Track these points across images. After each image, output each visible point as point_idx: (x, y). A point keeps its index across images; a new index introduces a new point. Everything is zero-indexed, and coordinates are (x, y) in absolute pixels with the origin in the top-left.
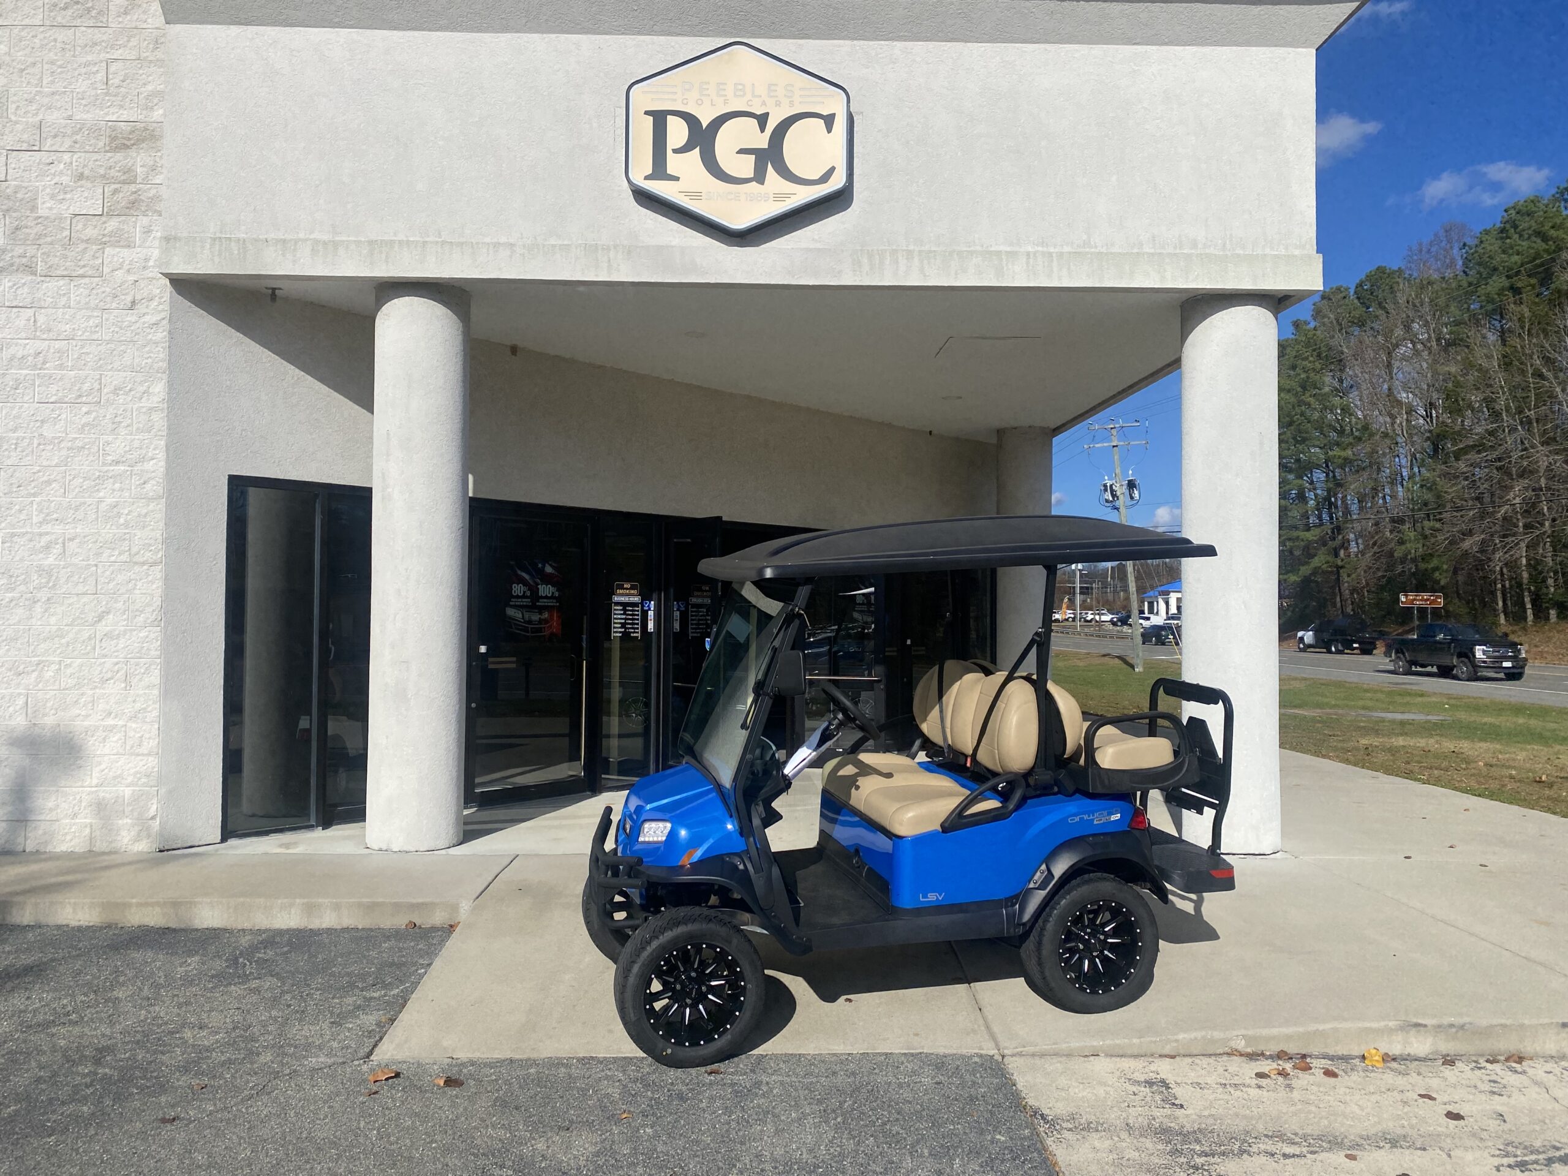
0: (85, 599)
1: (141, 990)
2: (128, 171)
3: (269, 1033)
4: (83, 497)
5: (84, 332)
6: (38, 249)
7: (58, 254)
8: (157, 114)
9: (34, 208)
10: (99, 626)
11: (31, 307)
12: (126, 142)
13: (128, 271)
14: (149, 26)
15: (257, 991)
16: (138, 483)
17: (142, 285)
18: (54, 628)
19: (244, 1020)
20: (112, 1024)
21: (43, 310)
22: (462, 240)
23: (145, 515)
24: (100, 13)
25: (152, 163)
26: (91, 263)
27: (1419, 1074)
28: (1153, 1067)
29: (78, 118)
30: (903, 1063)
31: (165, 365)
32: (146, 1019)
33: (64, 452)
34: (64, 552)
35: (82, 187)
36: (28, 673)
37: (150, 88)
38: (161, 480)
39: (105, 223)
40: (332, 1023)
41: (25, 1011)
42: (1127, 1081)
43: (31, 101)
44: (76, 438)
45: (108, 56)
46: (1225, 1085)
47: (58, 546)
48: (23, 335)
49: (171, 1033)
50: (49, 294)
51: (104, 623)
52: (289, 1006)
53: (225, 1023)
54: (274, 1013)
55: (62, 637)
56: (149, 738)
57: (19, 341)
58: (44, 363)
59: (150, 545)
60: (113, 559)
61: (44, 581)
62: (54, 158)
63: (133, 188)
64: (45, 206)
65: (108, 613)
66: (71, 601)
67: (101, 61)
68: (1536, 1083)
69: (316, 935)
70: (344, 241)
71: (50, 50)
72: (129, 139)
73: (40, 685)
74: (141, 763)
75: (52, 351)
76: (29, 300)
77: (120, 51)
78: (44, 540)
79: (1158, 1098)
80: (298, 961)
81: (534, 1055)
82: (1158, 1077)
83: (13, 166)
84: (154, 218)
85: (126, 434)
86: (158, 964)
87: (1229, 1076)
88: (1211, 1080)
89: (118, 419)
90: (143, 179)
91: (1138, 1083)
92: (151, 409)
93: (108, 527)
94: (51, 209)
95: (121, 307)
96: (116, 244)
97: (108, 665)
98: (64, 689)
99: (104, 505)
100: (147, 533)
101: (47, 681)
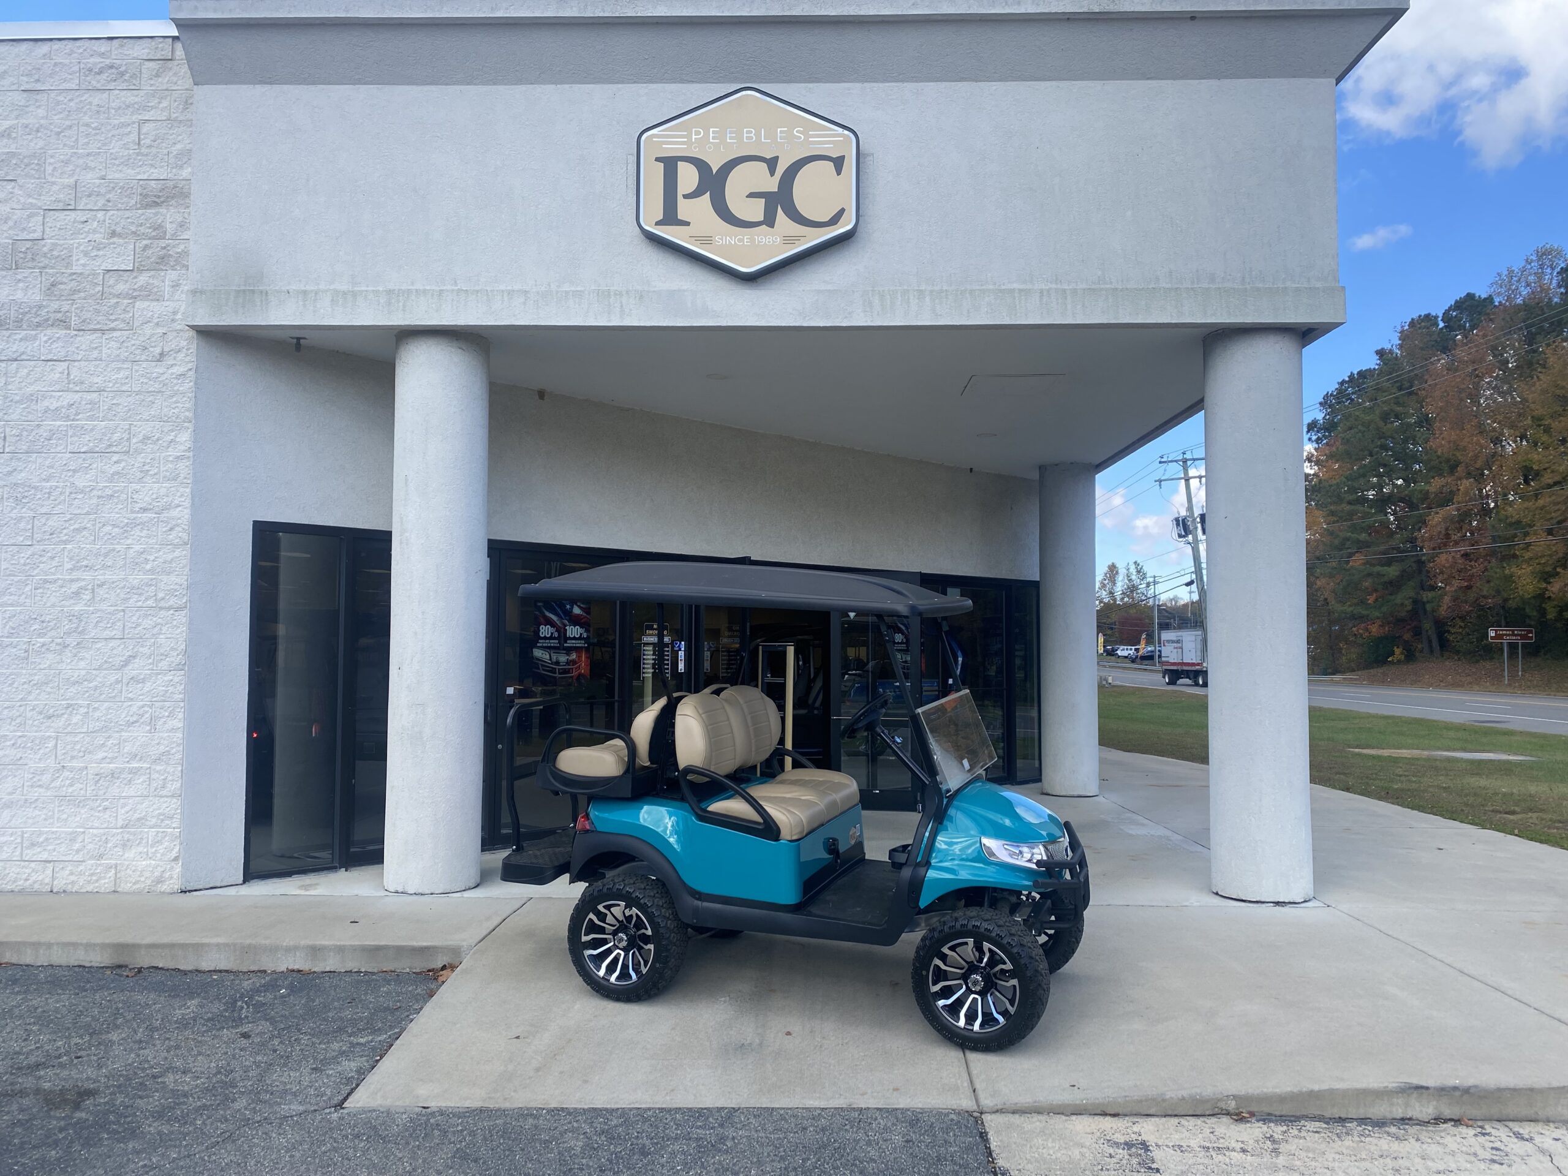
0: (112, 644)
1: (135, 1032)
2: (158, 227)
3: (248, 1078)
4: (112, 544)
5: (114, 384)
6: (72, 304)
7: (91, 309)
8: (186, 173)
9: (69, 265)
10: (126, 670)
11: (65, 361)
12: (157, 200)
13: (157, 324)
14: (179, 88)
15: (246, 1036)
16: (164, 529)
17: (171, 338)
18: (83, 672)
19: (228, 1064)
20: (100, 1067)
21: (76, 364)
22: (477, 288)
23: (170, 562)
24: (134, 76)
25: (181, 219)
26: (121, 317)
27: (1418, 1140)
28: (1136, 1128)
29: (110, 177)
30: (876, 1119)
31: (189, 414)
32: (133, 1063)
33: (95, 501)
34: (93, 597)
35: (114, 243)
36: (58, 716)
37: (179, 146)
38: (186, 527)
39: (136, 277)
40: (313, 1069)
41: (18, 1053)
42: (1105, 1142)
43: (67, 162)
44: (106, 487)
45: (140, 117)
46: (1208, 1148)
47: (87, 592)
48: (57, 387)
49: (154, 1077)
50: (83, 347)
51: (130, 668)
52: (275, 1051)
53: (209, 1067)
54: (259, 1058)
55: (90, 681)
56: (173, 780)
57: (54, 394)
58: (77, 414)
59: (176, 590)
60: (140, 604)
61: (75, 625)
62: (88, 216)
63: (163, 243)
64: (79, 263)
65: (134, 657)
66: (98, 646)
67: (134, 123)
68: (1542, 1151)
69: (319, 978)
70: (363, 291)
71: (85, 113)
72: (159, 197)
73: (69, 729)
74: (165, 805)
75: (84, 403)
76: (63, 353)
77: (152, 112)
78: (75, 587)
79: (1135, 1161)
80: (295, 1005)
81: (507, 1105)
82: (1140, 1138)
83: (49, 225)
84: (183, 272)
85: (154, 483)
86: (158, 1006)
87: (1215, 1138)
88: (1194, 1143)
89: (147, 467)
90: (173, 235)
91: (1117, 1144)
92: (178, 457)
93: (136, 572)
94: (84, 265)
95: (150, 359)
96: (146, 298)
97: (134, 709)
98: (91, 732)
99: (131, 551)
100: (173, 578)
101: (76, 724)
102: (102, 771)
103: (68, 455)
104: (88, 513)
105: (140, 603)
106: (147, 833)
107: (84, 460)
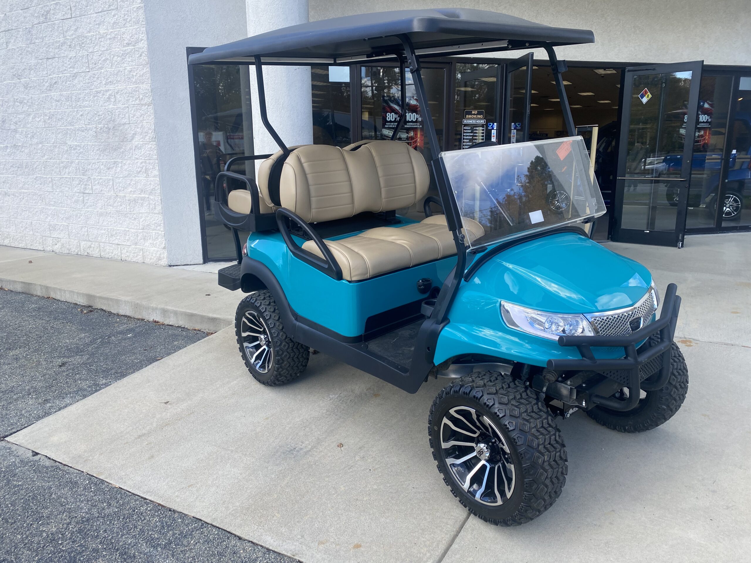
4: (118, 67)
10: (133, 142)
16: (138, 56)
23: (143, 76)
33: (109, 41)
34: (116, 100)
38: (146, 53)
44: (112, 32)
47: (113, 97)
51: (135, 140)
55: (120, 148)
56: (158, 205)
59: (147, 93)
65: (135, 134)
66: (121, 127)
69: (159, 329)
73: (116, 175)
74: (157, 218)
78: (108, 94)
85: (130, 26)
86: (65, 335)
89: (126, 17)
92: (137, 8)
97: (139, 164)
98: (125, 177)
99: (127, 70)
100: (144, 85)
101: (119, 172)
102: (131, 198)
103: (95, 15)
104: (107, 50)
105: (134, 102)
106: (152, 233)
107: (102, 17)
